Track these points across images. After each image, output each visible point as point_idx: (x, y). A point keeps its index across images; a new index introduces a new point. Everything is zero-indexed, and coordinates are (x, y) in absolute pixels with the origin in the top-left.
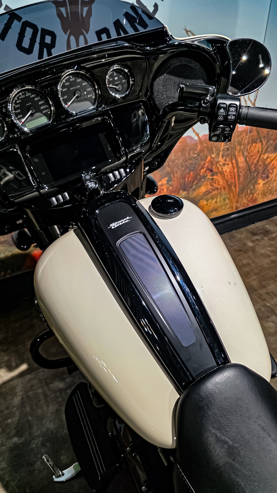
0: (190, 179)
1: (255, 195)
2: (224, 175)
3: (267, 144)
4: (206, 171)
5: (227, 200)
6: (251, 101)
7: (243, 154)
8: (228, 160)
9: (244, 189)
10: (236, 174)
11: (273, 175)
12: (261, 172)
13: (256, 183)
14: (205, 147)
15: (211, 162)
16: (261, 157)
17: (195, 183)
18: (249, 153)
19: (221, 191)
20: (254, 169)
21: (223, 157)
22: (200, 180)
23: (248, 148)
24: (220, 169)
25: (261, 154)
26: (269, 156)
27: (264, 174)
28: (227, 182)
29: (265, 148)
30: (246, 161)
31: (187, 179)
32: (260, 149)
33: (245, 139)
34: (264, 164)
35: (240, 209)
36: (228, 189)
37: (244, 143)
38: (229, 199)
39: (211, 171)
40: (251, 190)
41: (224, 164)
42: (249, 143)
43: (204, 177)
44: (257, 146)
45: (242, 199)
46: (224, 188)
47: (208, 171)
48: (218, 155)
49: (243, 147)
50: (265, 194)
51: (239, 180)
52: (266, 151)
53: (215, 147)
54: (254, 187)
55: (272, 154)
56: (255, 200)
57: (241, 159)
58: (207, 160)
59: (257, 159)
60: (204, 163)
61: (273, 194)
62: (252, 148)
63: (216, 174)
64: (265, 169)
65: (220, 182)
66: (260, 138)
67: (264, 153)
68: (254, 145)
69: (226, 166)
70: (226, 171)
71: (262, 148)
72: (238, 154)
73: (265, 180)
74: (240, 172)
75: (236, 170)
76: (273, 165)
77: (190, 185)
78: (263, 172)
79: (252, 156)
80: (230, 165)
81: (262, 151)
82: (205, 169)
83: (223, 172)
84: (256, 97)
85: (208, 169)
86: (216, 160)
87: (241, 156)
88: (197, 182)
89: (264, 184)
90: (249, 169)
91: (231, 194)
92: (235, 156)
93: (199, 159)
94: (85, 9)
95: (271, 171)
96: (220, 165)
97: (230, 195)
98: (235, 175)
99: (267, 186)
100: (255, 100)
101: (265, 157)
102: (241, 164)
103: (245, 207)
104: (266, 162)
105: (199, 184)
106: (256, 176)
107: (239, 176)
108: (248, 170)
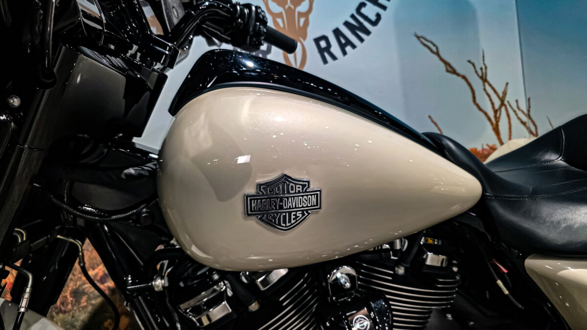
6: (523, 112)
84: (529, 107)
94: (302, 20)
100: (529, 111)
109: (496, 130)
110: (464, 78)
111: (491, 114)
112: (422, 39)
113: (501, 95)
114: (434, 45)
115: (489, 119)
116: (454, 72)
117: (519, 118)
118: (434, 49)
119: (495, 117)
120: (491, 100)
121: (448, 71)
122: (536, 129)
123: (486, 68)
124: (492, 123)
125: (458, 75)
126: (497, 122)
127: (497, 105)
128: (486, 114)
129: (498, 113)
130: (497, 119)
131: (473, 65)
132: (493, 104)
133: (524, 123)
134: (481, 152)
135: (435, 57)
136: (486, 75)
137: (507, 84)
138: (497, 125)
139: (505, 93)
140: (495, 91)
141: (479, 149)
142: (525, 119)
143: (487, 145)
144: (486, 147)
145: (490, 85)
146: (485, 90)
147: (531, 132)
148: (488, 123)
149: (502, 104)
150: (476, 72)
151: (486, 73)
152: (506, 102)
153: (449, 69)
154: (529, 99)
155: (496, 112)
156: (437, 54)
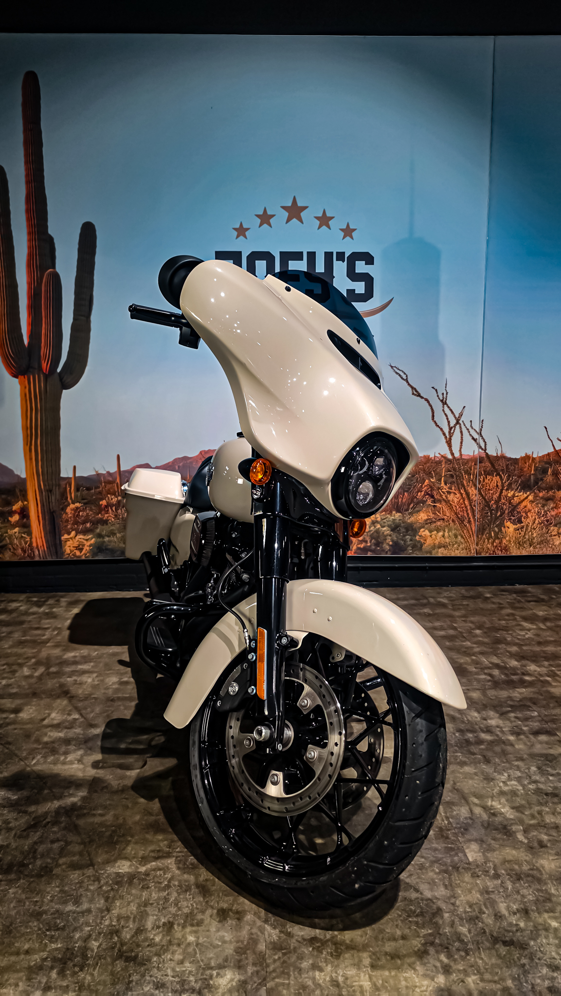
0: (404, 500)
1: (504, 541)
2: (451, 504)
3: (508, 479)
4: (425, 495)
5: (459, 537)
6: (475, 430)
7: (475, 485)
8: (453, 488)
9: (484, 530)
10: (469, 508)
11: (530, 520)
12: (506, 512)
13: (501, 525)
14: (420, 469)
15: (431, 487)
16: (503, 494)
17: (411, 506)
18: (483, 485)
19: (449, 524)
20: (494, 506)
21: (446, 484)
22: (418, 503)
23: (482, 480)
24: (444, 497)
25: (502, 490)
26: (516, 495)
27: (514, 516)
28: (456, 513)
29: (507, 483)
30: (480, 493)
31: (400, 500)
32: (499, 484)
33: (474, 469)
34: (510, 503)
35: (483, 555)
36: (460, 524)
37: (474, 472)
38: (462, 537)
39: (432, 496)
40: (496, 534)
41: (449, 493)
42: (480, 474)
43: (424, 502)
44: (494, 479)
45: (484, 542)
46: (453, 521)
47: (427, 496)
48: (440, 480)
49: (473, 477)
50: (521, 543)
51: (474, 516)
52: (510, 487)
53: (434, 471)
54: (500, 530)
55: (520, 492)
56: (506, 549)
57: (473, 491)
58: (425, 484)
59: (497, 495)
60: (422, 485)
61: (535, 548)
62: (486, 481)
63: (440, 501)
64: (513, 510)
65: (446, 512)
66: (496, 470)
67: (507, 490)
68: (489, 477)
69: (452, 494)
70: (453, 501)
71: (502, 483)
72: (467, 483)
73: (516, 525)
74: (475, 506)
75: (467, 502)
76: (526, 507)
77: (406, 507)
78: (511, 513)
79: (489, 490)
80: (458, 495)
81: (503, 486)
82: (423, 493)
83: (449, 501)
84: (482, 427)
85: (427, 494)
86: (437, 485)
87: (471, 487)
88: (414, 506)
89: (516, 530)
90: (487, 504)
91: (465, 531)
92: (463, 485)
93: (415, 481)
95: (524, 515)
96: (443, 492)
97: (463, 532)
98: (466, 507)
99: (523, 533)
100: (481, 430)
101: (509, 495)
102: (474, 496)
103: (490, 554)
104: (512, 501)
105: (417, 509)
106: (501, 515)
107: (473, 511)
108: (486, 506)
109: (449, 443)
110: (426, 400)
111: (446, 431)
112: (394, 368)
113: (457, 416)
114: (405, 374)
115: (444, 434)
116: (419, 395)
117: (471, 435)
118: (404, 377)
119: (450, 432)
120: (447, 419)
121: (413, 394)
122: (485, 445)
123: (447, 393)
124: (446, 437)
125: (422, 398)
126: (451, 437)
127: (452, 424)
128: (441, 429)
129: (453, 429)
130: (451, 435)
131: (436, 390)
132: (449, 422)
133: (475, 440)
134: (433, 459)
135: (405, 382)
136: (446, 399)
137: (464, 407)
138: (450, 439)
139: (461, 415)
140: (452, 412)
141: (432, 456)
142: (476, 436)
143: (439, 453)
144: (437, 455)
145: (449, 407)
146: (443, 410)
147: (480, 447)
148: (443, 437)
149: (458, 423)
150: (438, 396)
151: (446, 397)
152: (461, 422)
153: (415, 393)
154: (483, 420)
155: (450, 429)
156: (407, 381)
